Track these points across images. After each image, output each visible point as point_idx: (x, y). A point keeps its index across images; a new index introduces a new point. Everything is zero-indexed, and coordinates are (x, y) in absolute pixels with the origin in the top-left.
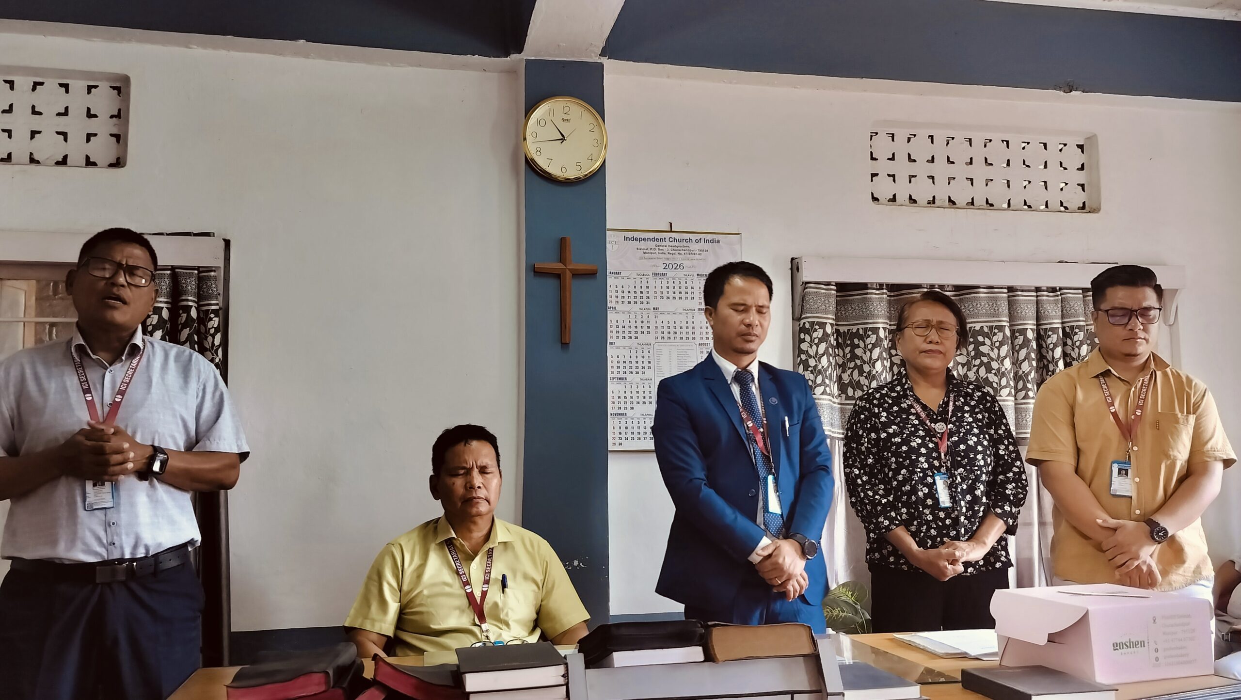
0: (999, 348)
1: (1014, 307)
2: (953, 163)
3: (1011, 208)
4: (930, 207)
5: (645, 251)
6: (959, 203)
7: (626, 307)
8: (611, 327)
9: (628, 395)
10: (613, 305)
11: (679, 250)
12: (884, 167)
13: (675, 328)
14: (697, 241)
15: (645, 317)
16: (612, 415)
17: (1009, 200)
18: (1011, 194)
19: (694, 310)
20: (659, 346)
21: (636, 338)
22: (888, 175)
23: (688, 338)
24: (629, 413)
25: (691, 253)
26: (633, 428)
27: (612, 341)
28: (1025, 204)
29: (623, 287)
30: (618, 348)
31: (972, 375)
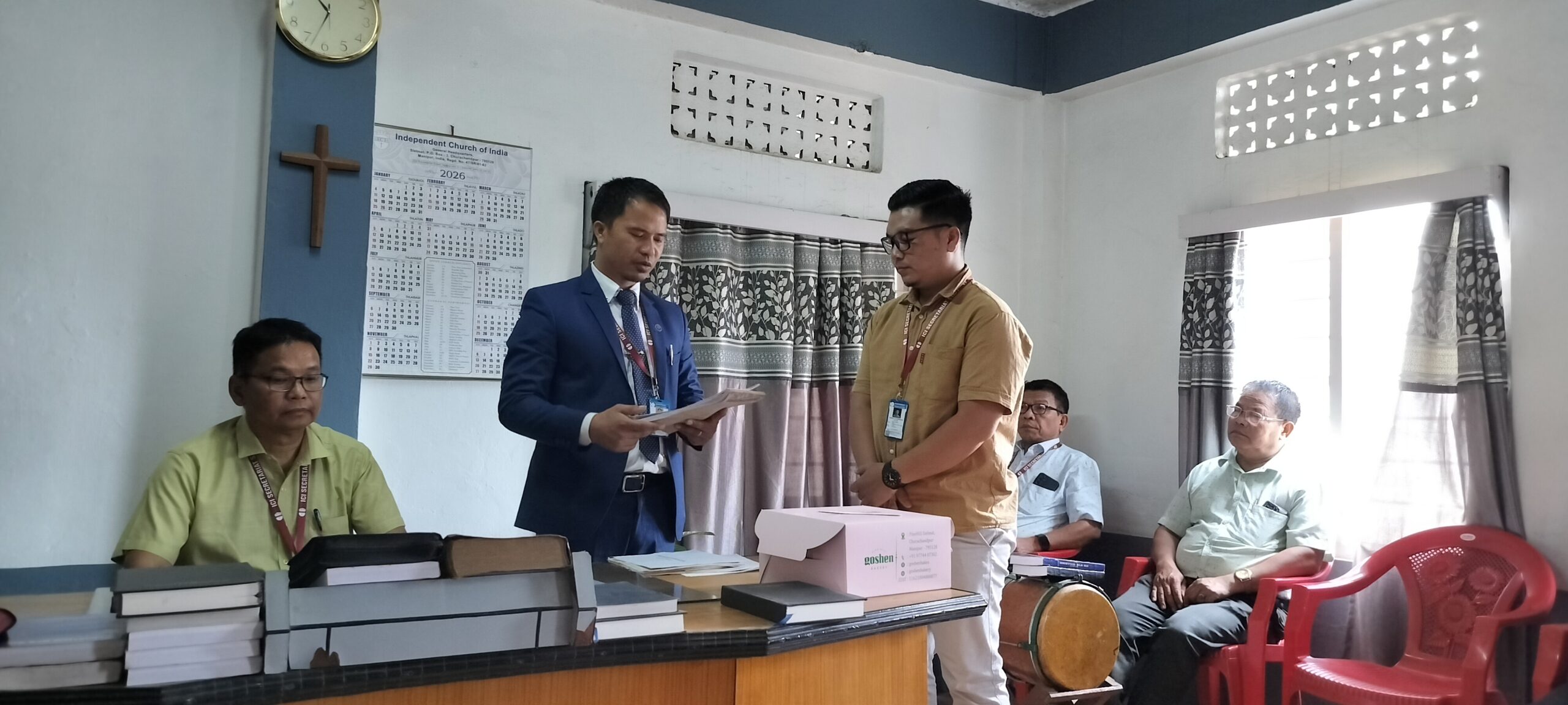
0: (783, 293)
1: (800, 255)
2: (752, 106)
3: (802, 159)
4: (728, 147)
5: (420, 154)
6: (755, 148)
7: (394, 214)
8: (374, 234)
9: (391, 313)
10: (378, 210)
11: (461, 158)
12: (685, 100)
13: (451, 243)
14: (482, 150)
15: (416, 227)
16: (368, 333)
17: (802, 151)
18: (804, 145)
19: (474, 225)
20: (431, 261)
21: (404, 250)
22: (689, 110)
23: (466, 256)
24: (391, 333)
25: (474, 162)
26: (394, 350)
27: (374, 250)
28: (816, 157)
29: (391, 191)
30: (381, 259)
31: (756, 317)
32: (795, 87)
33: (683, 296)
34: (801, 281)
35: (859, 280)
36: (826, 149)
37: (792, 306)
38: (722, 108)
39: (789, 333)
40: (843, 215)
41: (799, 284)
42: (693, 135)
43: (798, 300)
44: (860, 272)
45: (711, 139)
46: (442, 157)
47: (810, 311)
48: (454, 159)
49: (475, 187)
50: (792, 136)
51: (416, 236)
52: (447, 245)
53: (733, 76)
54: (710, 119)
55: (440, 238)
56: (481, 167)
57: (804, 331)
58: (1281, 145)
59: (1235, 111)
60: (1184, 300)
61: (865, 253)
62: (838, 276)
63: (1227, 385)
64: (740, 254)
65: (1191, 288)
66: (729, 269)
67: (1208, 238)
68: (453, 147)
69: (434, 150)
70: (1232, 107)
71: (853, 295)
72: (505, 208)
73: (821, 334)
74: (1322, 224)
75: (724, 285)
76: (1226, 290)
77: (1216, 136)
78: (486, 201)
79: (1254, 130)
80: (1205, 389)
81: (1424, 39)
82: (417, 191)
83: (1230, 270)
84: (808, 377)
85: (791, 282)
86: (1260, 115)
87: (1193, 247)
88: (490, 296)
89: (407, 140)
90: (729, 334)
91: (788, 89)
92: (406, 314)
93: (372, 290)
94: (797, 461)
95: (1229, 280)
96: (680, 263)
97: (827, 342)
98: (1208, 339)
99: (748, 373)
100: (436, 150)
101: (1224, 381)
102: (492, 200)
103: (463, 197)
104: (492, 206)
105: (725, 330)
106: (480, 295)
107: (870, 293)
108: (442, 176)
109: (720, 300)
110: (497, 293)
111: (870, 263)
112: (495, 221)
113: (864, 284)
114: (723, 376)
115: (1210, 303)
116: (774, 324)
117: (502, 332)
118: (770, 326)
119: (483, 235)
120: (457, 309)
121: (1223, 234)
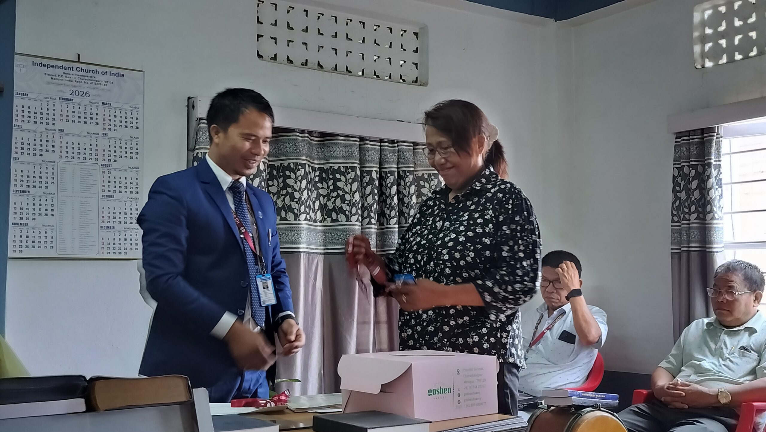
0: (351, 184)
1: (364, 153)
2: (322, 34)
3: (364, 76)
4: (304, 67)
5: (53, 77)
6: (326, 68)
7: (32, 126)
8: (16, 143)
9: (31, 207)
10: (19, 123)
11: (86, 80)
12: (267, 30)
13: (79, 149)
14: (103, 73)
15: (50, 136)
16: (13, 224)
17: (363, 70)
18: (365, 65)
19: (98, 134)
20: (63, 163)
21: (41, 155)
22: (272, 38)
23: (92, 159)
24: (31, 223)
25: (97, 83)
26: (34, 237)
27: (16, 156)
28: (375, 74)
29: (29, 107)
30: (22, 163)
31: (330, 205)
32: (356, 18)
33: (269, 188)
34: (365, 174)
35: (412, 173)
36: (383, 68)
37: (359, 194)
38: (298, 36)
39: (357, 216)
41: (364, 177)
42: (275, 58)
43: (363, 189)
44: (414, 166)
45: (290, 61)
46: (71, 79)
47: (374, 199)
48: (80, 81)
49: (98, 103)
50: (356, 57)
51: (50, 144)
52: (76, 151)
53: (306, 11)
54: (288, 45)
56: (103, 87)
57: (369, 214)
58: (746, 57)
59: (709, 31)
60: (673, 182)
61: (416, 150)
62: (396, 170)
63: (710, 250)
64: (316, 153)
65: (679, 173)
66: (307, 165)
67: (692, 132)
68: (79, 71)
69: (64, 73)
70: (707, 28)
71: (408, 184)
72: (123, 120)
73: (382, 216)
75: (303, 179)
76: (707, 173)
77: (695, 51)
78: (107, 114)
79: (724, 46)
80: (692, 253)
82: (51, 107)
83: (710, 157)
85: (358, 175)
86: (730, 32)
87: (680, 140)
88: (112, 191)
89: (42, 66)
90: (309, 218)
91: (351, 20)
92: (43, 207)
93: (16, 188)
94: (366, 320)
95: (709, 165)
96: (267, 162)
97: (388, 223)
98: (693, 213)
99: (324, 249)
100: (66, 74)
101: (707, 246)
102: (112, 113)
103: (88, 111)
104: (112, 118)
105: (305, 215)
106: (104, 191)
107: (422, 183)
108: (71, 95)
109: (300, 191)
110: (118, 189)
112: (115, 130)
113: (416, 175)
114: (304, 252)
116: (345, 209)
117: (123, 220)
118: (341, 211)
119: (106, 142)
120: (86, 202)
121: (702, 129)
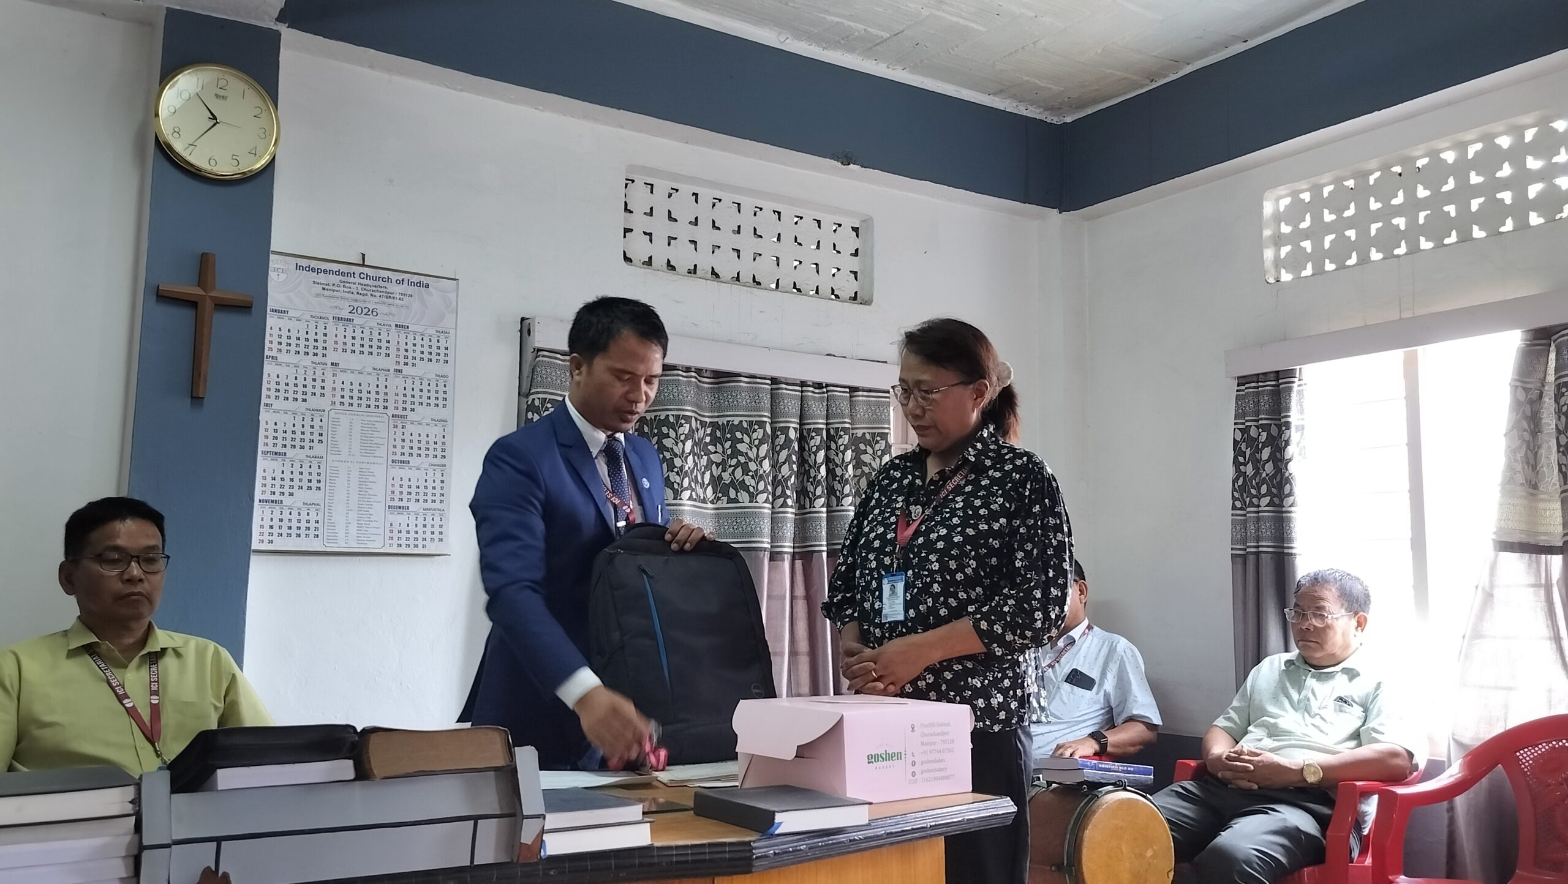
0: (758, 447)
1: (777, 402)
2: (718, 229)
3: (778, 289)
4: (690, 277)
5: (324, 287)
6: (723, 277)
7: (292, 358)
8: (269, 382)
9: (287, 476)
10: (274, 353)
11: (373, 291)
12: (639, 222)
13: (360, 391)
14: (398, 281)
15: (319, 373)
16: (260, 501)
17: (778, 281)
18: (780, 273)
19: (389, 371)
20: (335, 413)
21: (305, 400)
22: (645, 233)
23: (378, 407)
24: (287, 500)
25: (389, 296)
26: (290, 520)
27: (268, 401)
28: (795, 287)
29: (289, 331)
30: (276, 411)
31: (726, 476)
32: (768, 206)
34: (779, 433)
35: (848, 431)
36: (807, 278)
37: (770, 462)
38: (683, 231)
39: (766, 495)
40: (827, 355)
41: (778, 437)
42: (649, 262)
43: (776, 455)
44: (850, 422)
45: (671, 267)
46: (352, 290)
47: (791, 468)
48: (365, 292)
49: (390, 326)
50: (767, 263)
51: (318, 384)
52: (356, 394)
53: (696, 195)
54: (669, 244)
55: (347, 386)
56: (397, 302)
57: (783, 491)
58: (1341, 267)
59: (1286, 229)
60: (1234, 450)
61: (854, 399)
62: (824, 427)
63: (1290, 551)
64: (707, 402)
65: (1242, 436)
66: (694, 418)
67: (1261, 376)
68: (363, 278)
69: (341, 281)
70: (1283, 224)
71: (842, 448)
72: (426, 350)
73: (804, 495)
74: (1396, 357)
75: (687, 438)
76: (1284, 437)
77: (1265, 257)
78: (403, 341)
79: (1309, 250)
80: (1263, 556)
81: (1504, 142)
82: (321, 330)
83: (1288, 414)
84: (790, 547)
85: (767, 434)
86: (1318, 231)
87: (1243, 388)
88: (407, 454)
89: (308, 270)
90: (694, 498)
91: (761, 209)
92: (306, 477)
93: (266, 449)
94: (778, 650)
95: (1288, 425)
97: (812, 505)
98: (1265, 496)
100: (344, 282)
101: (1285, 545)
102: (410, 341)
103: (376, 336)
104: (410, 347)
105: (689, 491)
106: (394, 453)
107: (862, 446)
108: (350, 313)
109: (683, 456)
110: (415, 451)
111: (861, 410)
113: (854, 436)
115: (1266, 453)
116: (748, 484)
117: (421, 497)
118: (744, 486)
119: (399, 381)
120: (367, 470)
121: (1277, 372)
